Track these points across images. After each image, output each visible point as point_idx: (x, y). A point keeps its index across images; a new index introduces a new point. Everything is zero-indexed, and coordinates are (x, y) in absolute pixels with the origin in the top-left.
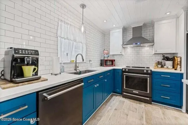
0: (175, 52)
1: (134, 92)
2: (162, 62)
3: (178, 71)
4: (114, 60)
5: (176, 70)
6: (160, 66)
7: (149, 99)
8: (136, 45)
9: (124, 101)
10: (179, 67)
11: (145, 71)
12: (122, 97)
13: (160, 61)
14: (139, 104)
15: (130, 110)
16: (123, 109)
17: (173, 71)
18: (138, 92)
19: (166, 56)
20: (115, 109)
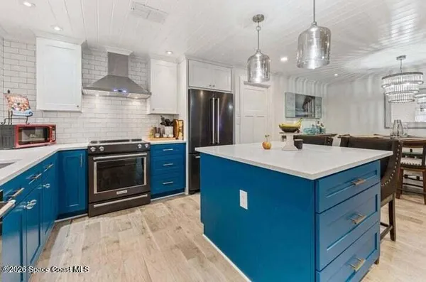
0: (175, 113)
1: (118, 193)
2: (159, 129)
3: (180, 141)
4: (54, 127)
5: (177, 139)
6: (158, 135)
7: (146, 195)
8: (118, 93)
9: (99, 223)
10: (181, 134)
11: (140, 146)
12: (87, 218)
13: (157, 126)
14: (131, 212)
15: (120, 231)
16: (105, 237)
17: (174, 141)
18: (126, 191)
19: (166, 118)
20: (83, 249)
